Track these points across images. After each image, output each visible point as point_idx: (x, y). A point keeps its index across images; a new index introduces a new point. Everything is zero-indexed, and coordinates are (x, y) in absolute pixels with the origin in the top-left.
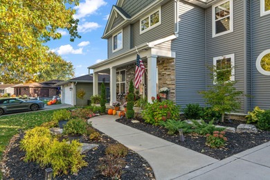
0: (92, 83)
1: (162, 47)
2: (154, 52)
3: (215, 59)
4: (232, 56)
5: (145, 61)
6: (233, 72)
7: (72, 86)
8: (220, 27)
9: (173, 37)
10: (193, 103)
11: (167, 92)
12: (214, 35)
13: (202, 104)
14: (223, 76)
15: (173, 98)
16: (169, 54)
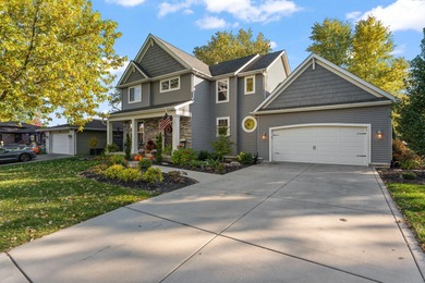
0: (106, 132)
1: (182, 109)
2: (178, 113)
3: (218, 119)
4: (228, 118)
5: (171, 118)
6: (228, 131)
7: (72, 133)
8: (222, 97)
9: (191, 102)
10: (204, 150)
11: (185, 142)
12: (217, 102)
13: (210, 152)
14: (223, 131)
15: (189, 147)
16: (187, 114)
